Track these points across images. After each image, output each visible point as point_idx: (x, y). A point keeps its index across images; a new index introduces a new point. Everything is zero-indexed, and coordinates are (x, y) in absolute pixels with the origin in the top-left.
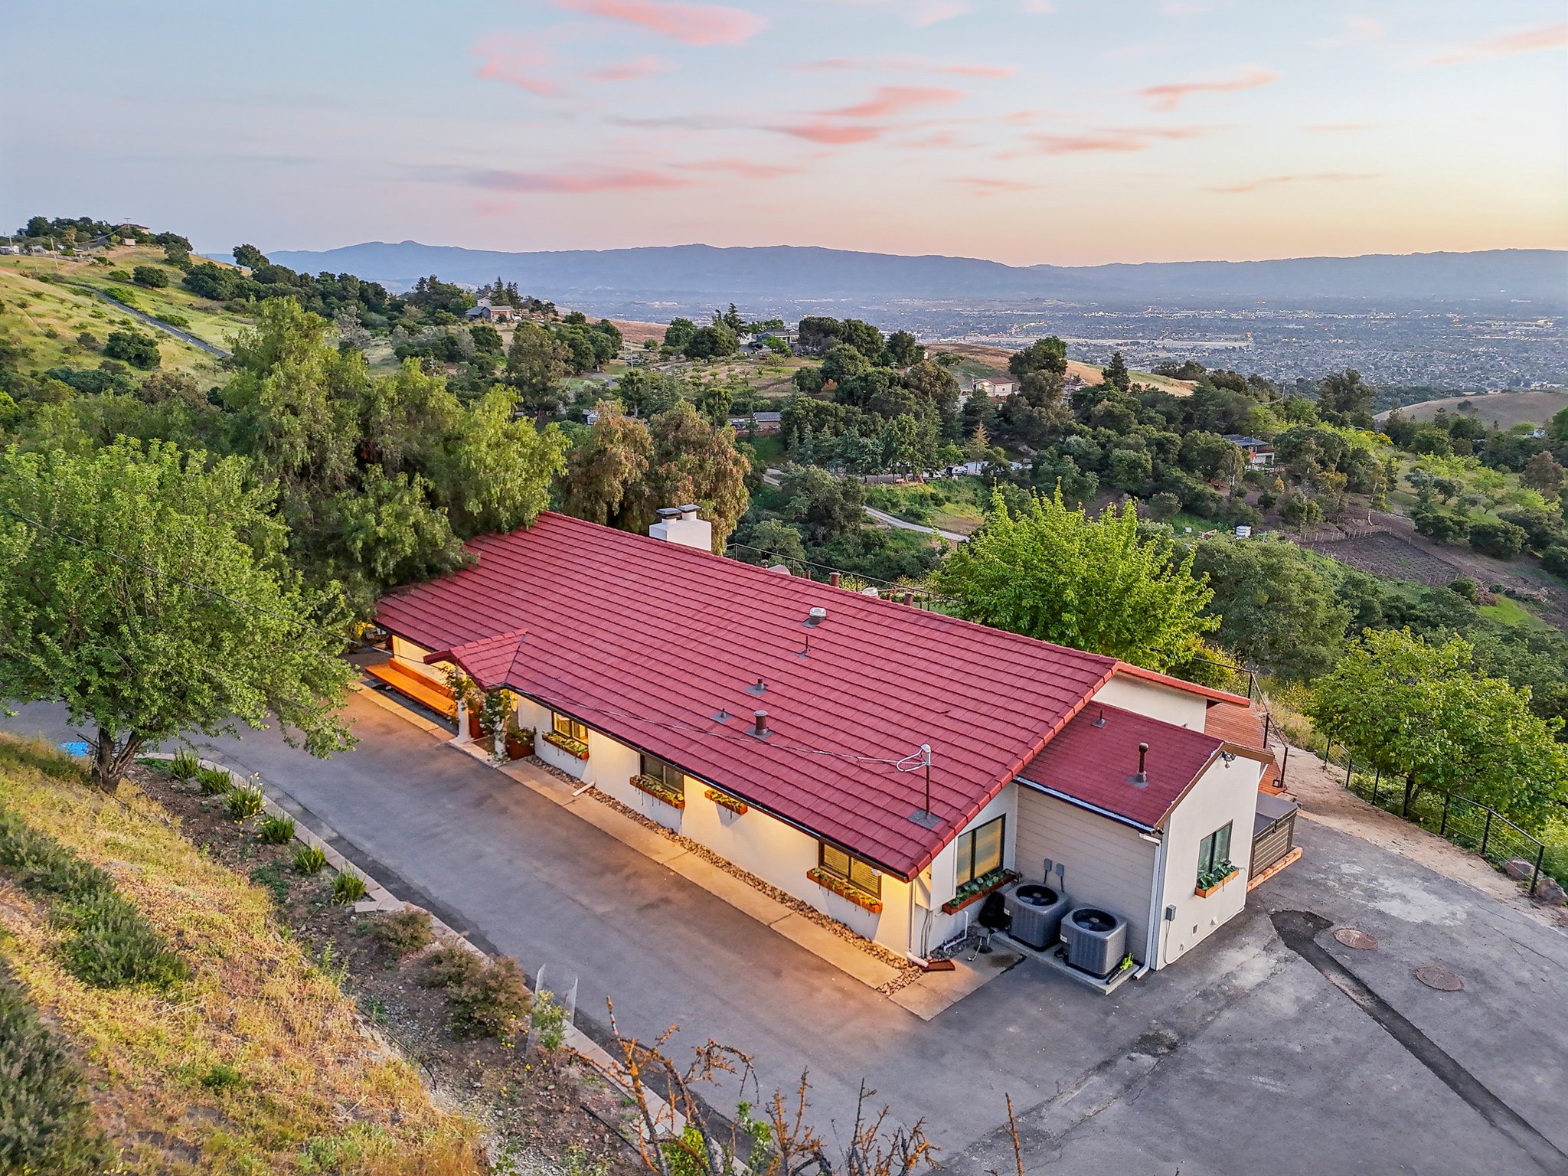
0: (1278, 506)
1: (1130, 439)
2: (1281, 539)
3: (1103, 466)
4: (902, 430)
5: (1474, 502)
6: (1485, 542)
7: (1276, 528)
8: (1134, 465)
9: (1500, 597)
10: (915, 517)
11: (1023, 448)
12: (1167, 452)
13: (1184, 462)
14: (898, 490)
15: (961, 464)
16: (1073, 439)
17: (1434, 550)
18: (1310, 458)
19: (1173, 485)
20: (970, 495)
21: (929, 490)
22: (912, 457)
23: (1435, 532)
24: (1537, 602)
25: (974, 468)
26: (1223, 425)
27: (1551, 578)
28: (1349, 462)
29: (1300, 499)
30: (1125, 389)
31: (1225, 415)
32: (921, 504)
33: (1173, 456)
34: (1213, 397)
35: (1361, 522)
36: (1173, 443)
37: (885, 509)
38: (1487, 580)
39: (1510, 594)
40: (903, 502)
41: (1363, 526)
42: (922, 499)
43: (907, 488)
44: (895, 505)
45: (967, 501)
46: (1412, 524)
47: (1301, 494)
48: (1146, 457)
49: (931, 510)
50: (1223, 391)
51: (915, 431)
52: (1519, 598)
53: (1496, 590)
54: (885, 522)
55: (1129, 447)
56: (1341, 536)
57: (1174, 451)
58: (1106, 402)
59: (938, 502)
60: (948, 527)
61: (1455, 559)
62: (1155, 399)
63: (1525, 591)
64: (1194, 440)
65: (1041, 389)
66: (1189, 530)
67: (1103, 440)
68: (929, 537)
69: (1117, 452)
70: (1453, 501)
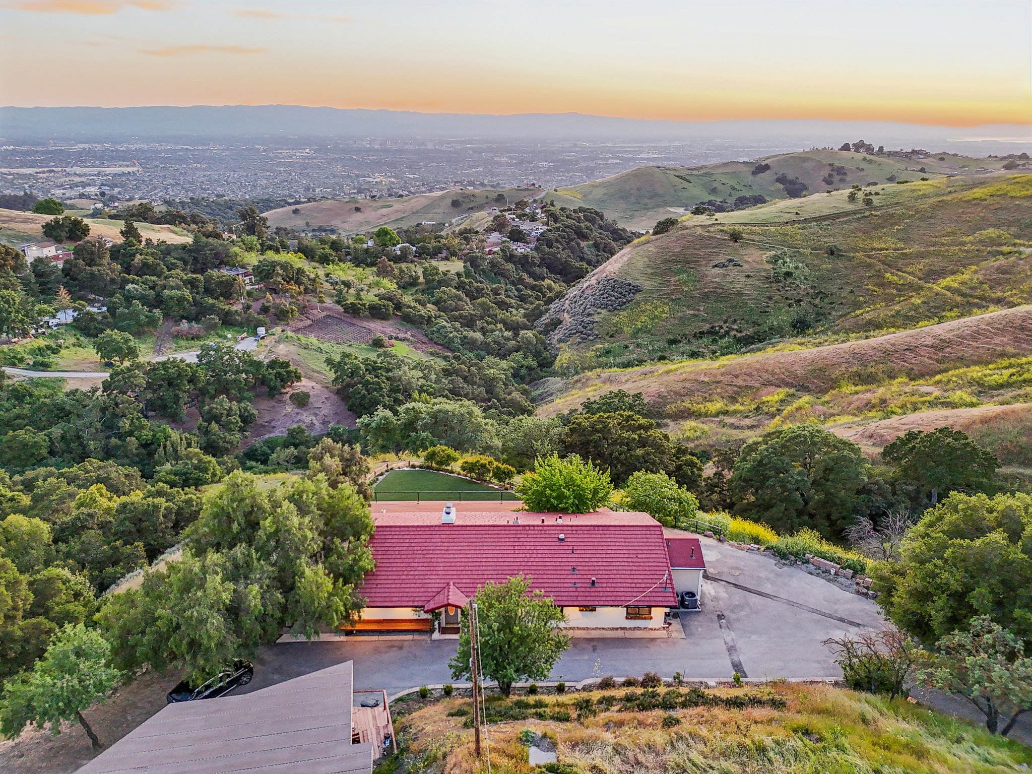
3: (158, 302)
4: (7, 302)
6: (376, 312)
8: (181, 300)
9: (393, 341)
10: (45, 366)
11: (92, 296)
12: (197, 287)
14: (18, 348)
15: (54, 317)
16: (130, 286)
17: (355, 321)
18: (280, 279)
20: (73, 340)
21: (42, 342)
22: (22, 321)
23: (353, 311)
25: (67, 317)
27: (409, 326)
32: (41, 355)
33: (201, 290)
34: (207, 244)
37: (13, 365)
38: (384, 333)
39: (397, 338)
40: (26, 356)
41: (318, 314)
42: (40, 351)
43: (24, 345)
44: (21, 360)
45: (74, 345)
48: (187, 293)
49: (53, 359)
50: (210, 240)
51: (18, 301)
52: (401, 340)
53: (390, 338)
54: (19, 376)
55: (172, 288)
56: (309, 322)
58: (138, 256)
59: (55, 351)
60: (74, 368)
61: (365, 324)
62: (166, 250)
63: (401, 335)
64: (211, 277)
66: (229, 336)
67: (151, 284)
68: (63, 380)
69: (167, 292)
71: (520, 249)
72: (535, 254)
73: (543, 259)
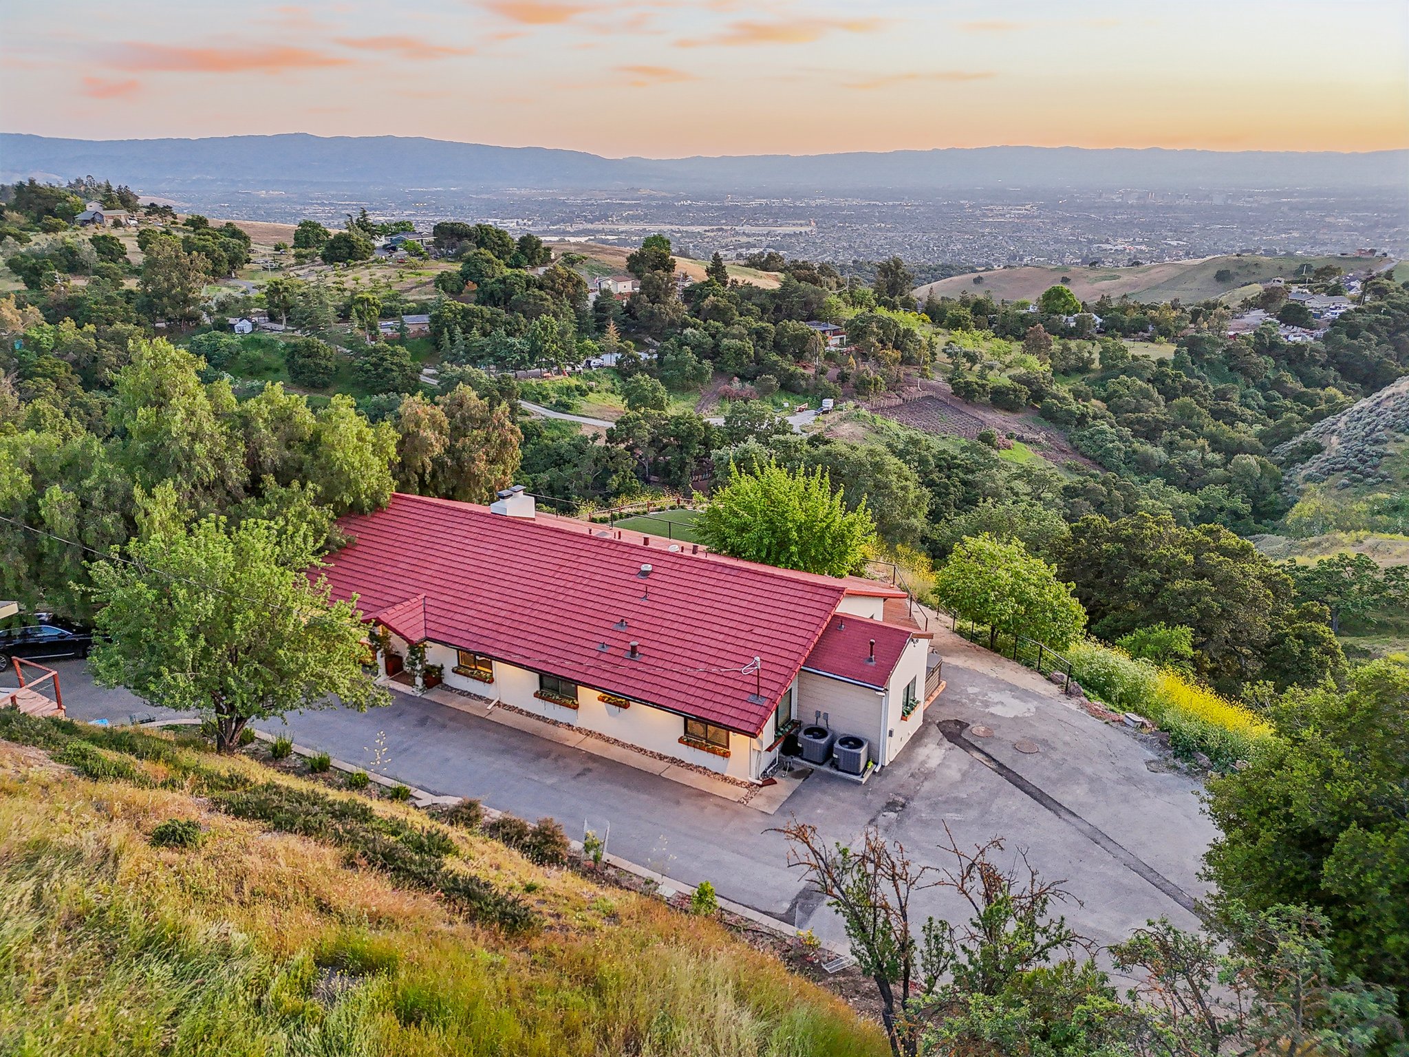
0: (852, 380)
1: (735, 330)
2: (857, 407)
3: (715, 353)
4: (545, 329)
5: (991, 368)
6: (1001, 400)
7: (852, 398)
8: (740, 352)
9: (1013, 441)
10: (564, 407)
11: (648, 340)
12: (764, 339)
13: (778, 347)
14: (546, 383)
15: (598, 356)
16: (688, 331)
17: (965, 408)
18: (873, 339)
19: (772, 368)
20: (608, 385)
21: (574, 382)
22: (556, 354)
23: (965, 393)
24: (1038, 443)
25: (609, 360)
26: (805, 313)
28: (901, 341)
29: (868, 374)
30: (725, 284)
31: (807, 304)
32: (568, 395)
33: (769, 343)
34: (796, 289)
35: (913, 389)
36: (769, 332)
37: (537, 402)
38: (1003, 429)
39: (1020, 439)
40: (552, 394)
41: (915, 392)
42: (568, 391)
43: (555, 381)
44: (545, 398)
45: (607, 390)
46: (949, 388)
47: (869, 370)
48: (749, 345)
49: (578, 401)
50: (803, 284)
51: (556, 329)
52: (1026, 442)
53: (1010, 436)
54: (538, 414)
55: (734, 337)
56: (899, 401)
57: (771, 337)
58: (711, 297)
59: (583, 393)
60: (594, 415)
61: (980, 414)
62: (750, 293)
63: (1029, 435)
64: (784, 328)
65: (659, 287)
66: (786, 405)
67: (713, 331)
68: (579, 425)
69: (725, 341)
70: (977, 367)
71: (1294, 336)
72: (1320, 346)
73: (1333, 356)
